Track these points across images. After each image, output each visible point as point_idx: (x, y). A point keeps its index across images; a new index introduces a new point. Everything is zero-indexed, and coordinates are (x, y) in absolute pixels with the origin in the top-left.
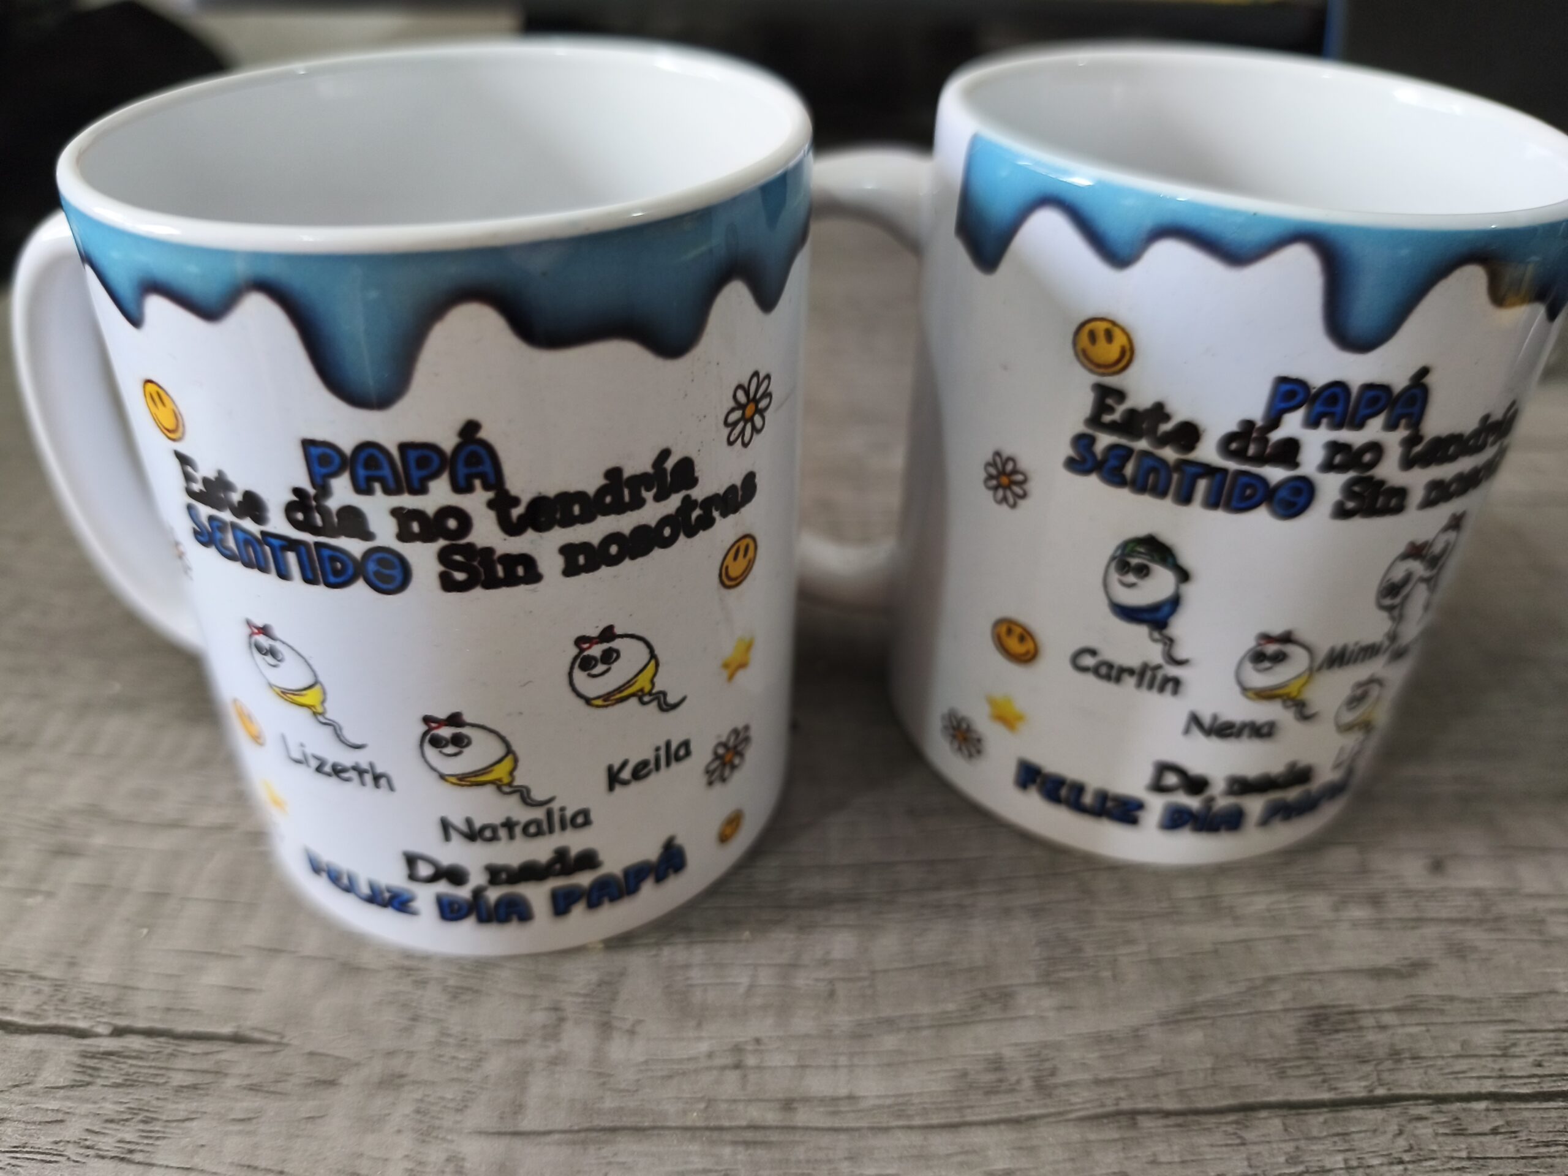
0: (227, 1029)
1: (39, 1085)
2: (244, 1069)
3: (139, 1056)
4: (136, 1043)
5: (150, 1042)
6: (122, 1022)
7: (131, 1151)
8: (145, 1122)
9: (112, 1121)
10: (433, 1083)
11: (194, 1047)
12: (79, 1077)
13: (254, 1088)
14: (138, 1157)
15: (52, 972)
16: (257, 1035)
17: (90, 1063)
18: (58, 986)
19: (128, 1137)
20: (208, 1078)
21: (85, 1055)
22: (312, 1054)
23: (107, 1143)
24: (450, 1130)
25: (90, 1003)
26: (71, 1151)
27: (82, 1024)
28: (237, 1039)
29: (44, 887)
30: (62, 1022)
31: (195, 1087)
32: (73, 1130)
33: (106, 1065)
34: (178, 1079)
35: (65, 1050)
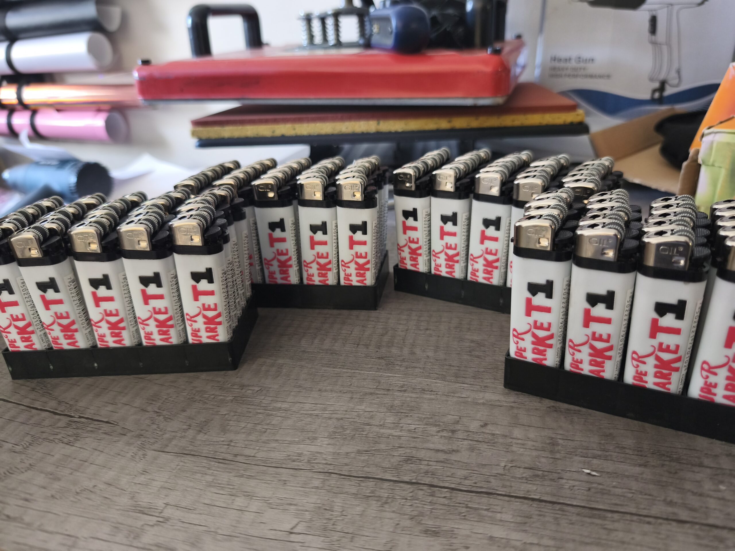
0: (106, 420)
1: (57, 426)
2: (105, 429)
3: (83, 423)
4: (83, 420)
5: (86, 420)
6: (82, 415)
7: (70, 442)
8: (76, 437)
9: (69, 436)
10: (148, 438)
11: (96, 423)
12: (66, 426)
13: (105, 433)
14: (71, 444)
15: (71, 403)
16: (112, 422)
17: (70, 423)
18: (71, 406)
19: (71, 439)
20: (96, 430)
21: (70, 421)
22: (123, 428)
23: (65, 440)
24: (147, 449)
25: (77, 410)
26: (56, 441)
27: (73, 415)
28: (107, 422)
29: (78, 384)
30: (68, 414)
31: (91, 431)
32: (59, 437)
33: (74, 424)
34: (89, 429)
35: (66, 419)
